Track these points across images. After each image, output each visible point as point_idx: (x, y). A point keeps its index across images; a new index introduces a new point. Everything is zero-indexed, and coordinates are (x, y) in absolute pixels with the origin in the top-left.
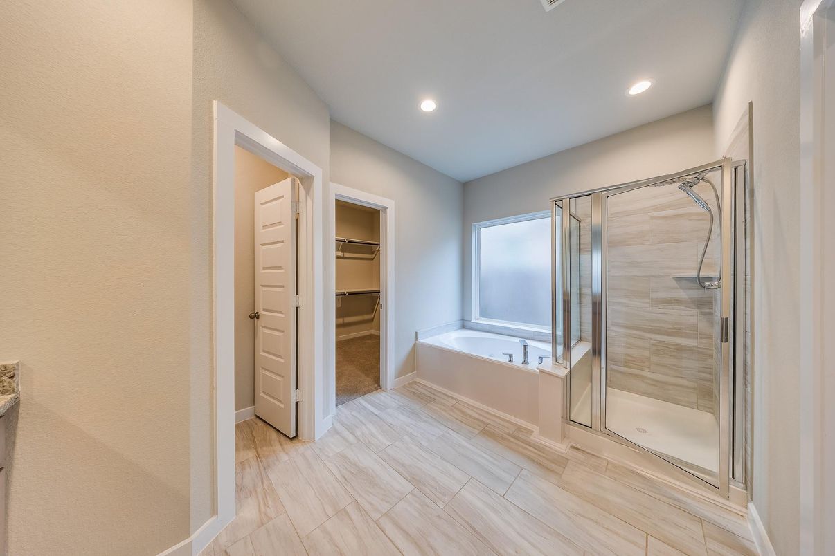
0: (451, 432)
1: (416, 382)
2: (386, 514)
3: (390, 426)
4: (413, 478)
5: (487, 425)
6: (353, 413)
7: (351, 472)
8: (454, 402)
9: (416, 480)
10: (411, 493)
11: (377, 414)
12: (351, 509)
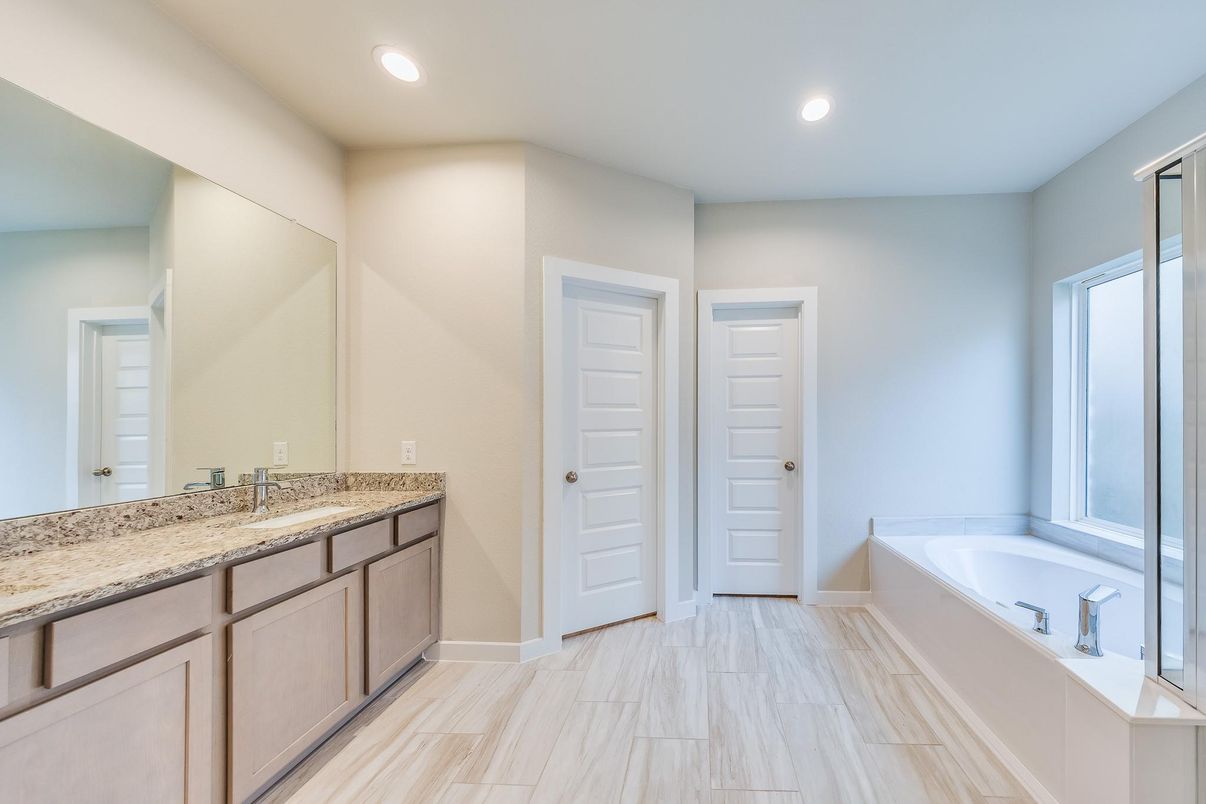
0: (842, 708)
1: (865, 611)
2: (650, 739)
3: (757, 651)
4: (718, 728)
5: (935, 743)
6: (730, 613)
7: (664, 673)
8: (903, 669)
9: (717, 734)
10: (697, 741)
11: (757, 626)
12: (628, 708)
